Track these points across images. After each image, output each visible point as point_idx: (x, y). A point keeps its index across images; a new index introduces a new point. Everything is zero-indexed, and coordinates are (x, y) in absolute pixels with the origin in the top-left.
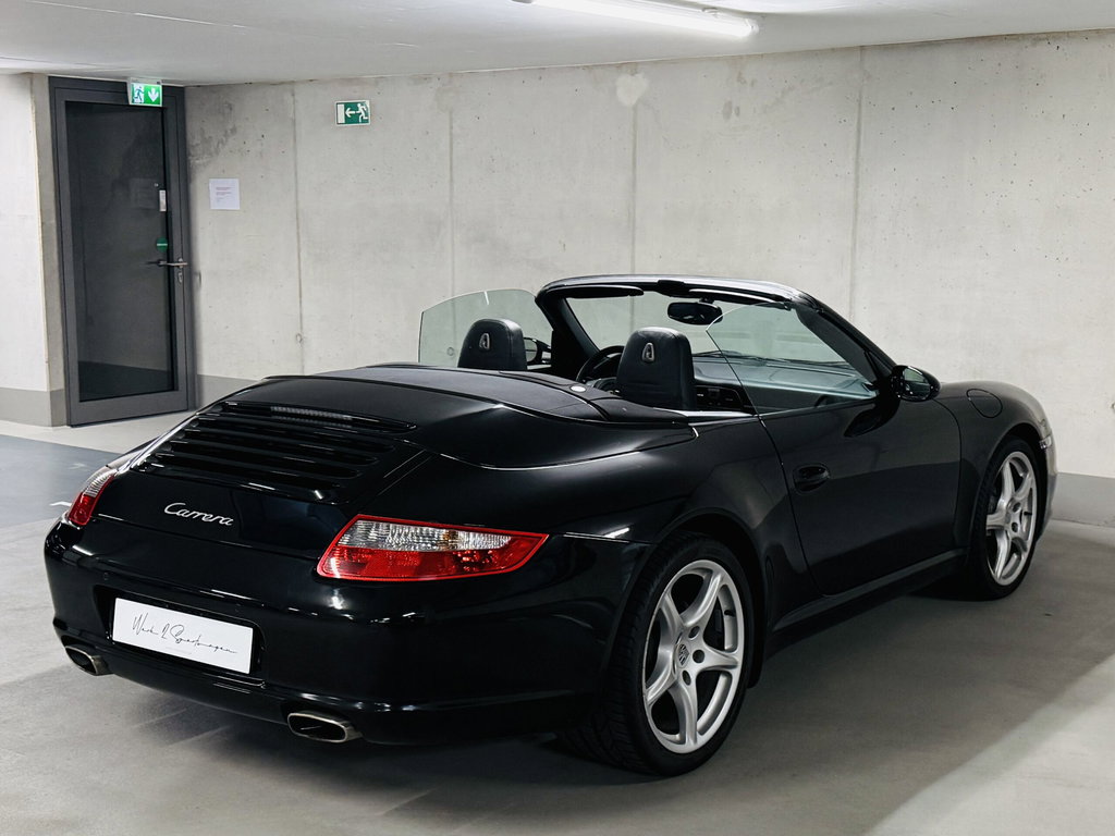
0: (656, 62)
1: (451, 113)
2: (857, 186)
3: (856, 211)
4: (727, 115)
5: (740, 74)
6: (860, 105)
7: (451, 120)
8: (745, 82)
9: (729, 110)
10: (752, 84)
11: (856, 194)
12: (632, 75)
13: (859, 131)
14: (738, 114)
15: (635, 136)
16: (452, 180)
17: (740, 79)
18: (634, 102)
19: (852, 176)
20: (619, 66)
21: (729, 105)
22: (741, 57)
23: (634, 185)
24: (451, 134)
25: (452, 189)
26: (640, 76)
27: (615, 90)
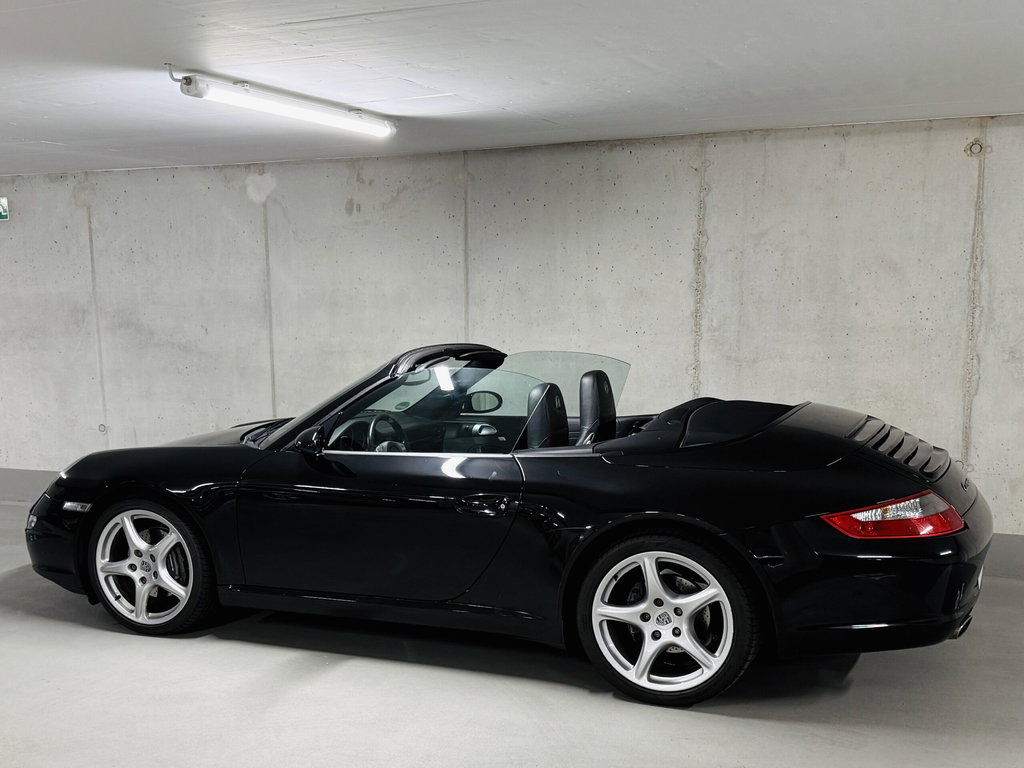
0: (281, 164)
1: (89, 208)
2: (467, 274)
3: (467, 294)
4: (349, 211)
5: (359, 175)
6: (466, 203)
7: (89, 216)
8: (363, 182)
9: (351, 207)
10: (370, 184)
11: (467, 280)
12: (261, 175)
13: (466, 225)
14: (359, 209)
15: (266, 229)
16: (93, 271)
17: (359, 179)
18: (263, 199)
19: (462, 265)
20: (248, 167)
21: (350, 202)
22: (359, 160)
23: (268, 273)
24: (90, 228)
25: (94, 279)
26: (267, 176)
27: (245, 188)
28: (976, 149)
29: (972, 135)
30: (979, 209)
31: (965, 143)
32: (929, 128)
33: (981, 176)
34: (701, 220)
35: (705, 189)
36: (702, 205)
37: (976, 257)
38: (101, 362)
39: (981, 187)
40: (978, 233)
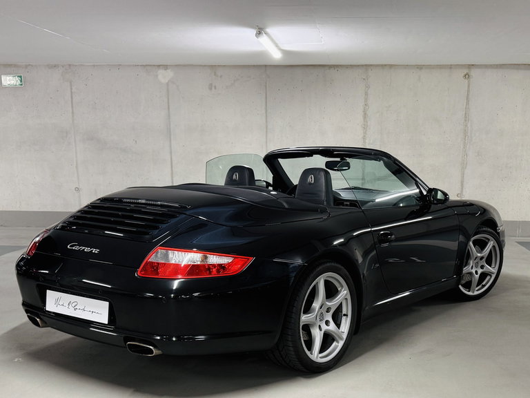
0: (176, 65)
1: (71, 82)
4: (211, 89)
5: (215, 72)
6: (266, 88)
7: (71, 85)
8: (217, 76)
9: (211, 87)
12: (165, 70)
13: (266, 98)
14: (215, 88)
15: (168, 95)
16: (73, 113)
17: (215, 74)
18: (167, 81)
20: (159, 66)
21: (211, 85)
22: (215, 66)
23: (169, 116)
24: (71, 92)
25: (73, 116)
26: (169, 71)
27: (157, 76)
28: (467, 76)
29: (466, 71)
30: (467, 98)
31: (463, 74)
32: (451, 68)
33: (469, 86)
34: (366, 100)
35: (368, 87)
36: (366, 94)
37: (466, 117)
38: (76, 157)
39: (468, 91)
40: (467, 108)
